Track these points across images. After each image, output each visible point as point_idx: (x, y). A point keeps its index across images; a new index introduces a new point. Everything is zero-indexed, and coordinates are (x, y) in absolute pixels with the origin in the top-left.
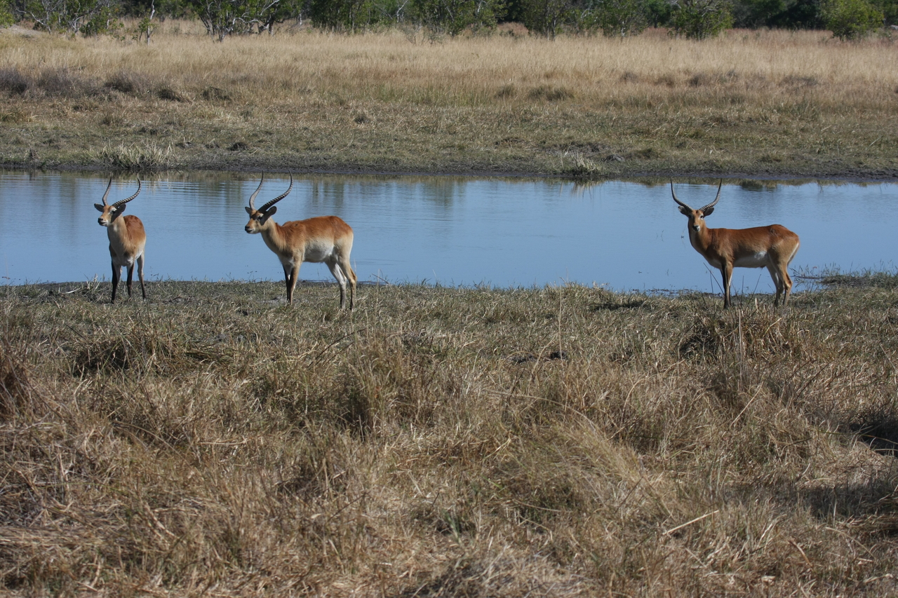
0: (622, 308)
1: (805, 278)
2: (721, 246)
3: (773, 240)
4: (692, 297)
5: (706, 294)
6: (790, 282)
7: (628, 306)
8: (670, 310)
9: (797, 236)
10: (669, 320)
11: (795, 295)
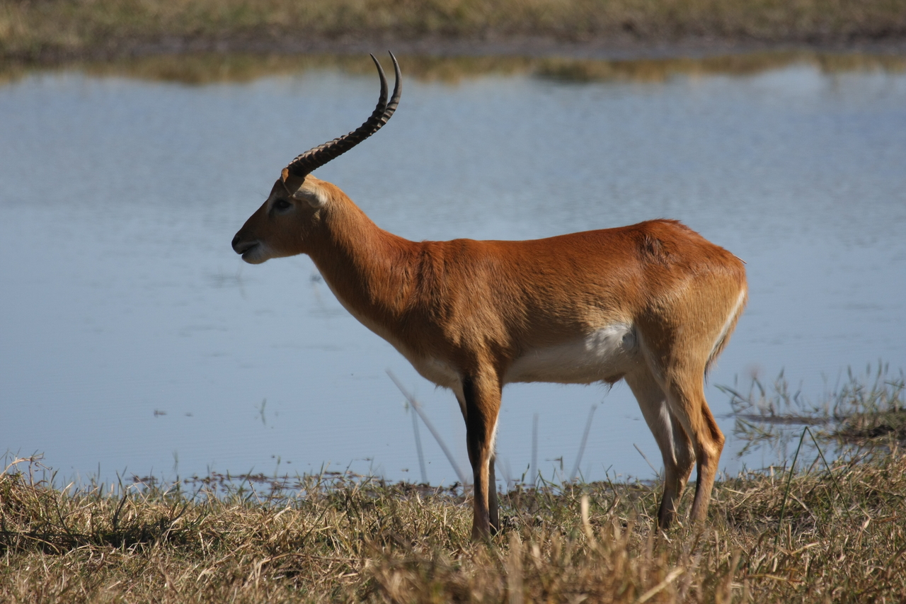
0: (90, 547)
1: (775, 419)
2: (459, 306)
3: (656, 279)
4: (346, 502)
5: (407, 489)
6: (715, 436)
7: (114, 539)
8: (272, 552)
9: (737, 262)
10: (267, 589)
11: (738, 484)
